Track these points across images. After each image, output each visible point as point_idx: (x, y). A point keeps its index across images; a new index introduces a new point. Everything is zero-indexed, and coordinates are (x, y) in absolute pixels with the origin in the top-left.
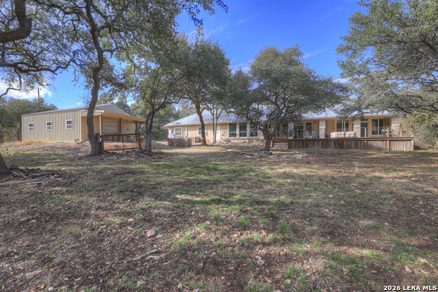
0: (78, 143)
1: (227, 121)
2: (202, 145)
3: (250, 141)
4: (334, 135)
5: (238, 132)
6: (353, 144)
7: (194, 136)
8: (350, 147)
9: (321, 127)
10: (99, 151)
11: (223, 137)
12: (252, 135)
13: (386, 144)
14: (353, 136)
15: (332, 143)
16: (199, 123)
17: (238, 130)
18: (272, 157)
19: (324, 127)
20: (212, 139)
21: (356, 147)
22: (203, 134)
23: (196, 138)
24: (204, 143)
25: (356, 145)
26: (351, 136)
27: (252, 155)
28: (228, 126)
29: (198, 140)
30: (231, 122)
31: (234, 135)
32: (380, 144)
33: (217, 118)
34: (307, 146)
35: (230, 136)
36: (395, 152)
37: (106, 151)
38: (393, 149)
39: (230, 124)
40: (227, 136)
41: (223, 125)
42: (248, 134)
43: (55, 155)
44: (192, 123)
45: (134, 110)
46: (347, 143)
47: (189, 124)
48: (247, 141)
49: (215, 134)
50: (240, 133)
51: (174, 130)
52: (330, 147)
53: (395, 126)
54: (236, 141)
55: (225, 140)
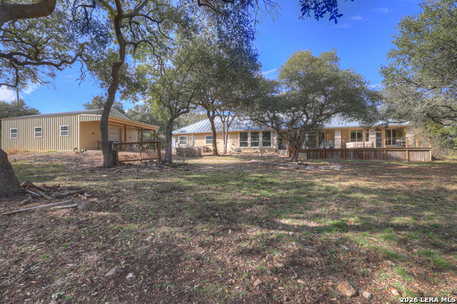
0: (77, 152)
1: (238, 130)
2: (213, 155)
3: (262, 151)
4: (350, 145)
5: (249, 141)
6: (373, 155)
7: (202, 145)
8: (369, 158)
9: (336, 137)
10: (113, 162)
11: (233, 147)
12: (265, 144)
13: (405, 155)
14: (370, 146)
15: (352, 153)
16: (210, 131)
17: (249, 139)
18: (308, 168)
19: (340, 137)
20: (223, 149)
21: (376, 157)
22: (215, 144)
23: (204, 147)
24: (216, 153)
25: (375, 155)
26: (368, 146)
27: (286, 166)
28: (239, 135)
29: (205, 149)
30: (242, 130)
31: (246, 144)
32: (399, 154)
33: (228, 126)
34: (326, 157)
35: (241, 146)
36: (414, 163)
37: (121, 162)
38: (412, 159)
39: (241, 133)
40: (238, 146)
41: (233, 134)
42: (261, 144)
43: (54, 166)
44: (199, 132)
45: (133, 116)
46: (367, 153)
47: (196, 132)
48: (259, 151)
49: (226, 143)
50: (252, 143)
51: (179, 138)
52: (349, 157)
53: (409, 137)
54: (246, 151)
55: (236, 150)
